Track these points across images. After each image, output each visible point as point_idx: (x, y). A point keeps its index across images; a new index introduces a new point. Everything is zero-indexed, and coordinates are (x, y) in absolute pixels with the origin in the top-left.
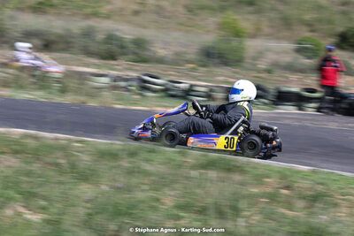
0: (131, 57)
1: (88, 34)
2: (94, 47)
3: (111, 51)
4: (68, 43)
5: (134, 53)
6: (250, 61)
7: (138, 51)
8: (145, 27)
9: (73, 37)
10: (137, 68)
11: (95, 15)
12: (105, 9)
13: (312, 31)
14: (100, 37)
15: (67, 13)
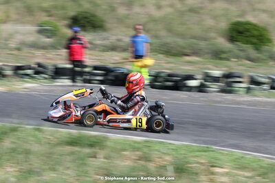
6: (4, 42)
13: (49, 16)
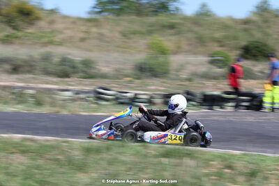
0: (81, 74)
1: (46, 58)
2: (51, 68)
3: (66, 70)
4: (31, 66)
5: (83, 72)
7: (86, 70)
8: (90, 51)
9: (34, 61)
10: (87, 83)
11: (51, 43)
12: (58, 38)
14: (56, 60)
15: (30, 42)
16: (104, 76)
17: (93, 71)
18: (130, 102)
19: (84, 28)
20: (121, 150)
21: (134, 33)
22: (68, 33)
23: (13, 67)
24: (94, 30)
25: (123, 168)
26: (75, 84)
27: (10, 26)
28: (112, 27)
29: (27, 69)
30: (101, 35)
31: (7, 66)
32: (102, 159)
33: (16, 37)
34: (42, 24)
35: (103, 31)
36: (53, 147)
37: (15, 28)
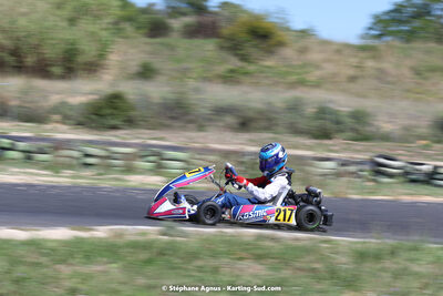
0: (350, 134)
1: (294, 107)
2: (303, 124)
3: (325, 127)
4: (270, 120)
5: (353, 130)
7: (357, 127)
8: (364, 97)
9: (276, 113)
10: (359, 148)
11: (302, 83)
12: (314, 75)
14: (310, 110)
15: (267, 81)
16: (386, 138)
17: (368, 129)
18: (426, 179)
19: (354, 61)
20: (413, 254)
21: (433, 70)
22: (329, 68)
23: (241, 120)
24: (370, 64)
25: (416, 284)
26: (340, 150)
27: (237, 55)
28: (398, 60)
29: (263, 124)
30: (381, 71)
31: (230, 119)
32: (384, 270)
33: (246, 74)
34: (288, 52)
35: (385, 65)
36: (307, 251)
37: (244, 58)
